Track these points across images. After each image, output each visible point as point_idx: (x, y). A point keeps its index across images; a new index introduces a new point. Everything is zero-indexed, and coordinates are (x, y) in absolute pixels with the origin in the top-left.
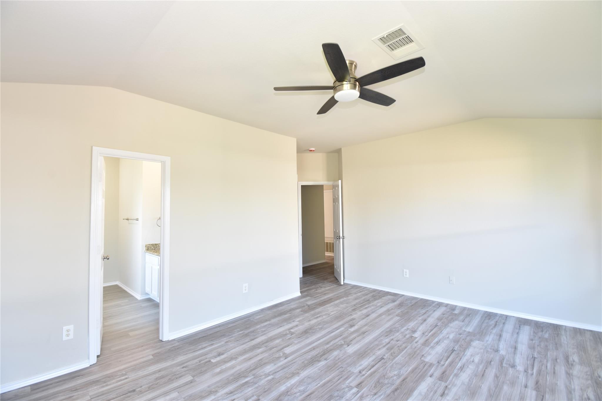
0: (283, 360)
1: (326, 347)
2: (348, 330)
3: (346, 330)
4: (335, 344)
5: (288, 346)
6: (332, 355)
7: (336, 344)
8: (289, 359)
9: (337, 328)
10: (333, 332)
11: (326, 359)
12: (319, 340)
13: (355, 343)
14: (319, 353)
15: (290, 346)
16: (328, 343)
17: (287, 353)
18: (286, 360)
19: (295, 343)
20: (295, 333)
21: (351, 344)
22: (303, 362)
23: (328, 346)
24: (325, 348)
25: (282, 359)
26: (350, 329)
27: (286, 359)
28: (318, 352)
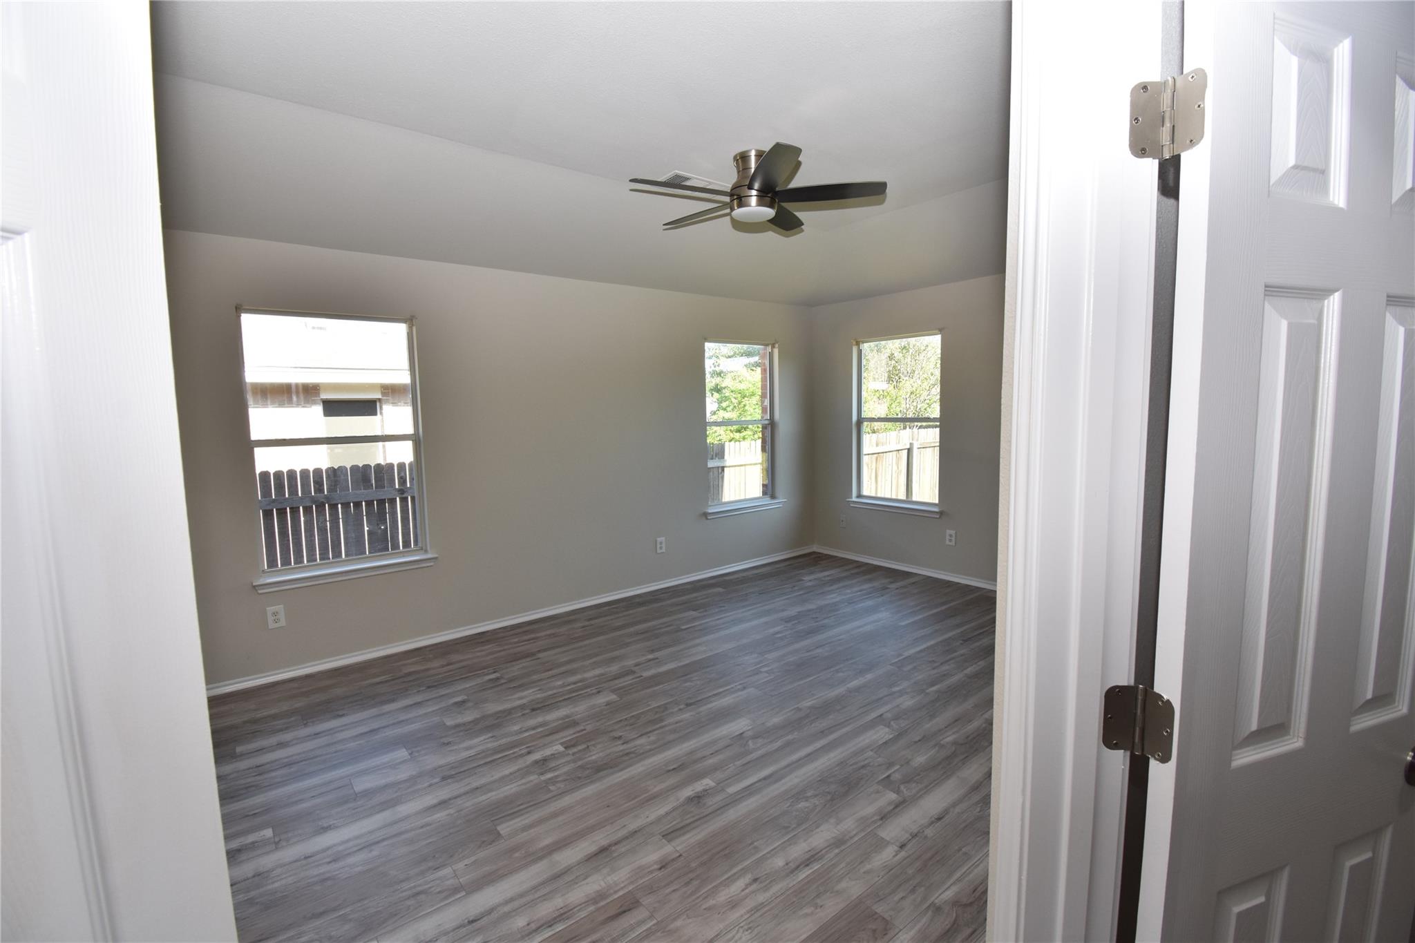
0: (886, 712)
1: (795, 735)
2: (718, 784)
3: (722, 785)
4: (771, 742)
5: (886, 743)
6: (785, 716)
7: (769, 740)
8: (874, 715)
9: (749, 791)
10: (765, 779)
11: (799, 709)
12: (809, 755)
13: (720, 739)
14: (811, 724)
15: (881, 742)
16: (788, 744)
17: (882, 727)
18: (881, 713)
19: (872, 750)
20: (878, 783)
21: (730, 739)
22: (845, 707)
23: (790, 737)
24: (796, 733)
25: (889, 715)
26: (712, 784)
27: (881, 715)
28: (813, 725)
